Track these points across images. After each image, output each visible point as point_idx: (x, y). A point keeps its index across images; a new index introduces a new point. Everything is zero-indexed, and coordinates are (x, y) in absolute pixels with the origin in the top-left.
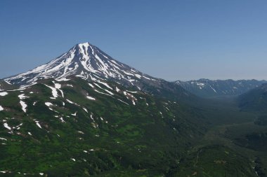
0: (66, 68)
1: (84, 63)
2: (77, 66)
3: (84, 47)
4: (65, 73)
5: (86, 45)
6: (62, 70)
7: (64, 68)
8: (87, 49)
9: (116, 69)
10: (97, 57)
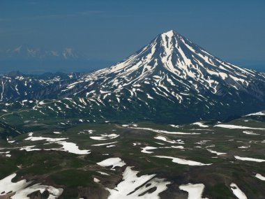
0: (145, 67)
1: (164, 60)
2: (156, 64)
3: (167, 38)
4: (143, 73)
5: (170, 34)
6: (140, 69)
7: (143, 67)
8: (170, 40)
9: (199, 66)
10: (180, 50)
